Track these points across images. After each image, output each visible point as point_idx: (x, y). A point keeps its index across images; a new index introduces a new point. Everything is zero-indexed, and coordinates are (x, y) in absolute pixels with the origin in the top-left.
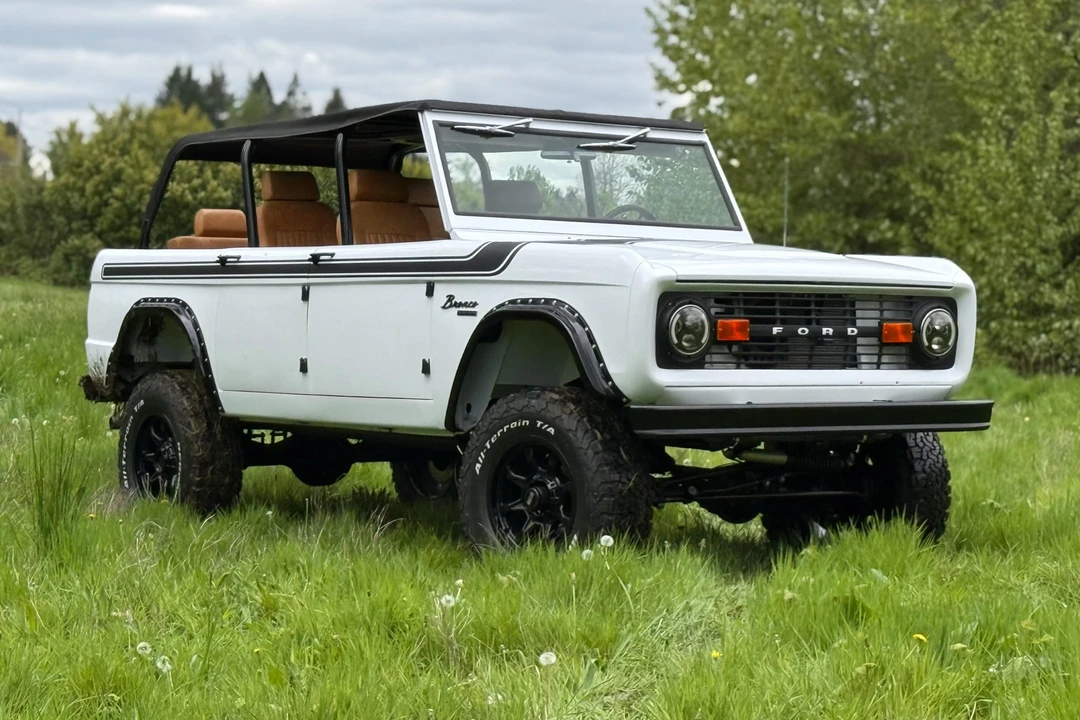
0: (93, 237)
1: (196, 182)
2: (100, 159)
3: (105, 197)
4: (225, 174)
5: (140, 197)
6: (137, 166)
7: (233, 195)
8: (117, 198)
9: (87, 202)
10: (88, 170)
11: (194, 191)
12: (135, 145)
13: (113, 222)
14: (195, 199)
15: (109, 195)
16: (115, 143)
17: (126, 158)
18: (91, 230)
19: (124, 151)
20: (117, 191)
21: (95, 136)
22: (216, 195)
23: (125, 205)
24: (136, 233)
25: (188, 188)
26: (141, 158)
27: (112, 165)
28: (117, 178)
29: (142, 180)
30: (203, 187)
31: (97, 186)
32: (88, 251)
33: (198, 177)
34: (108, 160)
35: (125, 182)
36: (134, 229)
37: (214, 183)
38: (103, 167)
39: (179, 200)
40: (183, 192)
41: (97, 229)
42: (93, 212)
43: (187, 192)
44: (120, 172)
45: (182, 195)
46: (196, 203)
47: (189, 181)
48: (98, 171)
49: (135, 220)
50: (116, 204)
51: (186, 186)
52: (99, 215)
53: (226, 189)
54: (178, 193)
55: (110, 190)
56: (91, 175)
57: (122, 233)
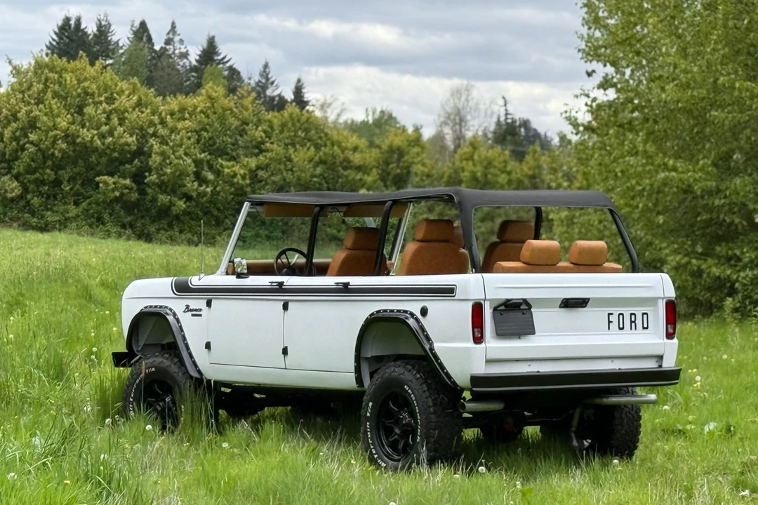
0: (11, 180)
1: (104, 128)
2: (17, 108)
3: (21, 143)
4: (131, 122)
5: (54, 142)
6: (51, 114)
7: (137, 140)
8: (32, 143)
9: (5, 147)
10: (6, 118)
11: (102, 136)
12: (49, 95)
13: (29, 165)
14: (103, 144)
15: (26, 140)
16: (31, 92)
17: (41, 106)
18: (9, 172)
19: (39, 101)
20: (33, 137)
21: (12, 86)
22: (123, 141)
23: (40, 149)
24: (49, 175)
25: (97, 134)
26: (54, 107)
27: (28, 113)
28: (32, 125)
29: (55, 127)
30: (111, 133)
31: (14, 133)
32: (6, 191)
33: (106, 124)
34: (24, 109)
35: (40, 129)
36: (48, 171)
37: (120, 129)
38: (19, 115)
39: (88, 144)
40: (92, 138)
41: (15, 172)
42: (10, 155)
43: (96, 138)
44: (36, 119)
45: (92, 141)
46: (103, 147)
47: (98, 129)
48: (16, 119)
49: (49, 163)
50: (32, 149)
51: (95, 132)
52: (17, 158)
53: (131, 136)
54: (88, 139)
55: (27, 136)
56: (9, 123)
57: (37, 175)
